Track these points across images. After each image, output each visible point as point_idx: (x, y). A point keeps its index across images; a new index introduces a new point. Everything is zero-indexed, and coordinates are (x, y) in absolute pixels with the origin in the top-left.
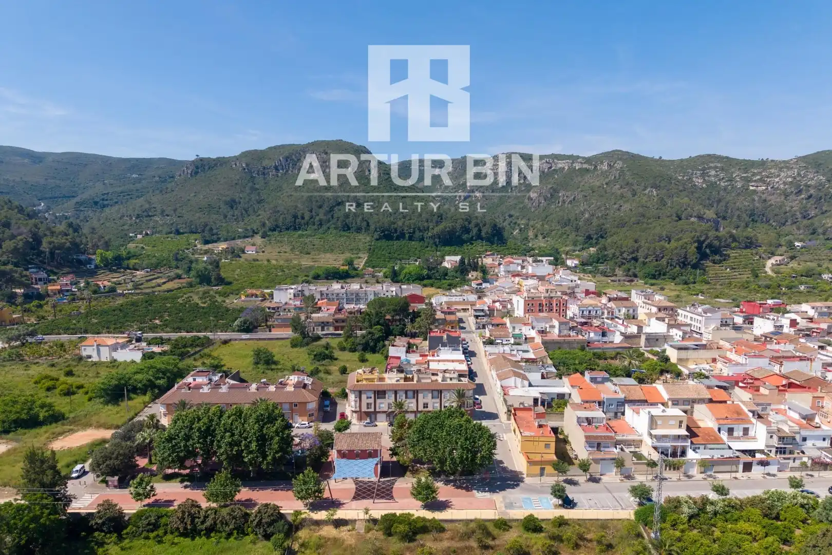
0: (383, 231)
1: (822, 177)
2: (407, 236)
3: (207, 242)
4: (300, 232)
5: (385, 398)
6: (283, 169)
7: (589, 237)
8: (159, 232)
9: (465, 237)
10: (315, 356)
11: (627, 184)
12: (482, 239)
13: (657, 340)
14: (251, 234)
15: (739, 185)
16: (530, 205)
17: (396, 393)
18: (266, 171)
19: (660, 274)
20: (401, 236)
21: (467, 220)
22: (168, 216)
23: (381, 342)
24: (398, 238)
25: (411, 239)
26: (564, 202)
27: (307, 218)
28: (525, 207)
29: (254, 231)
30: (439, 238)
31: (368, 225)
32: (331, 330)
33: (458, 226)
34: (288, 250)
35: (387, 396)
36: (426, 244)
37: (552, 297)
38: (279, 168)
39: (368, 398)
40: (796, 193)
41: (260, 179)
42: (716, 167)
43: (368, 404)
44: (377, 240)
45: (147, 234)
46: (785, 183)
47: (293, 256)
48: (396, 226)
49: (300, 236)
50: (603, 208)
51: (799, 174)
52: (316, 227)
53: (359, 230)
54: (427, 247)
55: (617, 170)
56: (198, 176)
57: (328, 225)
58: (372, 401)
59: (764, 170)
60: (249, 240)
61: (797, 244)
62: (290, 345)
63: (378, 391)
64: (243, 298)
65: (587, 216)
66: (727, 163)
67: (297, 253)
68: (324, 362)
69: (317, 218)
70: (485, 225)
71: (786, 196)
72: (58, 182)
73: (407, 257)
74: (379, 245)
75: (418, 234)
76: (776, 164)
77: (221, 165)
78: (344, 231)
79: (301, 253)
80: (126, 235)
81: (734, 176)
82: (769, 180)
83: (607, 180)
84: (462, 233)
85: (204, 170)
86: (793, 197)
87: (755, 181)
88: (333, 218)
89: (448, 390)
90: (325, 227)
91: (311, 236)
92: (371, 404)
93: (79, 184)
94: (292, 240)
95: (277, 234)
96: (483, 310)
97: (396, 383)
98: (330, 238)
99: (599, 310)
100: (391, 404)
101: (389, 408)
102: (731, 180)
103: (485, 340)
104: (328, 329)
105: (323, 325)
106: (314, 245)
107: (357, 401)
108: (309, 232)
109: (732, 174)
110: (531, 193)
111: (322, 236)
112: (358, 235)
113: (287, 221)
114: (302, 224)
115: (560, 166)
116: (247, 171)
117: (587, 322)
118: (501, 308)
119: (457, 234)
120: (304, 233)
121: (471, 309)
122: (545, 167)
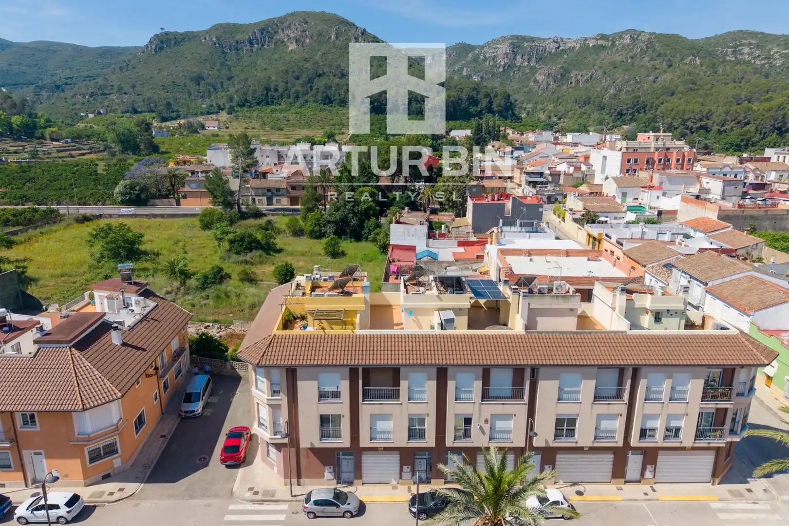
3: (164, 119)
5: (396, 395)
6: (258, 44)
7: (621, 114)
8: (114, 111)
9: (473, 109)
10: (232, 242)
11: (659, 55)
12: (493, 112)
14: (216, 110)
16: (536, 88)
17: (442, 375)
18: (239, 46)
19: (747, 145)
21: (474, 89)
22: (125, 94)
23: (373, 219)
26: (578, 82)
27: (281, 90)
28: (531, 91)
29: (219, 107)
32: (285, 203)
33: (464, 96)
34: (257, 126)
35: (404, 385)
37: (668, 149)
38: (254, 42)
39: (322, 396)
41: (232, 55)
42: (750, 44)
43: (324, 420)
45: (100, 113)
47: (262, 132)
49: (272, 112)
50: (632, 82)
52: (291, 100)
53: (342, 103)
55: (643, 42)
56: (163, 53)
57: (306, 98)
58: (341, 407)
60: (214, 116)
62: (199, 225)
63: (367, 371)
64: (172, 165)
65: (612, 92)
66: (763, 40)
67: (267, 129)
68: (249, 257)
69: (293, 90)
70: (496, 96)
72: (23, 68)
77: (189, 40)
78: (325, 104)
79: (272, 128)
80: (76, 114)
81: (772, 53)
83: (631, 54)
84: (469, 105)
85: (169, 46)
88: (311, 89)
90: (301, 101)
91: (286, 111)
92: (337, 418)
93: (47, 71)
94: (263, 115)
95: (245, 109)
96: (541, 174)
97: (438, 331)
98: (308, 112)
99: (741, 173)
100: (422, 421)
101: (414, 433)
102: (768, 58)
103: (578, 216)
104: (278, 201)
105: (270, 194)
106: (288, 121)
107: (279, 406)
108: (283, 106)
109: (769, 51)
110: (537, 75)
111: (298, 110)
112: (341, 109)
113: (258, 94)
114: (276, 97)
115: (569, 45)
116: (217, 45)
117: (766, 184)
118: (572, 170)
119: (463, 106)
120: (278, 107)
121: (521, 173)
122: (552, 47)
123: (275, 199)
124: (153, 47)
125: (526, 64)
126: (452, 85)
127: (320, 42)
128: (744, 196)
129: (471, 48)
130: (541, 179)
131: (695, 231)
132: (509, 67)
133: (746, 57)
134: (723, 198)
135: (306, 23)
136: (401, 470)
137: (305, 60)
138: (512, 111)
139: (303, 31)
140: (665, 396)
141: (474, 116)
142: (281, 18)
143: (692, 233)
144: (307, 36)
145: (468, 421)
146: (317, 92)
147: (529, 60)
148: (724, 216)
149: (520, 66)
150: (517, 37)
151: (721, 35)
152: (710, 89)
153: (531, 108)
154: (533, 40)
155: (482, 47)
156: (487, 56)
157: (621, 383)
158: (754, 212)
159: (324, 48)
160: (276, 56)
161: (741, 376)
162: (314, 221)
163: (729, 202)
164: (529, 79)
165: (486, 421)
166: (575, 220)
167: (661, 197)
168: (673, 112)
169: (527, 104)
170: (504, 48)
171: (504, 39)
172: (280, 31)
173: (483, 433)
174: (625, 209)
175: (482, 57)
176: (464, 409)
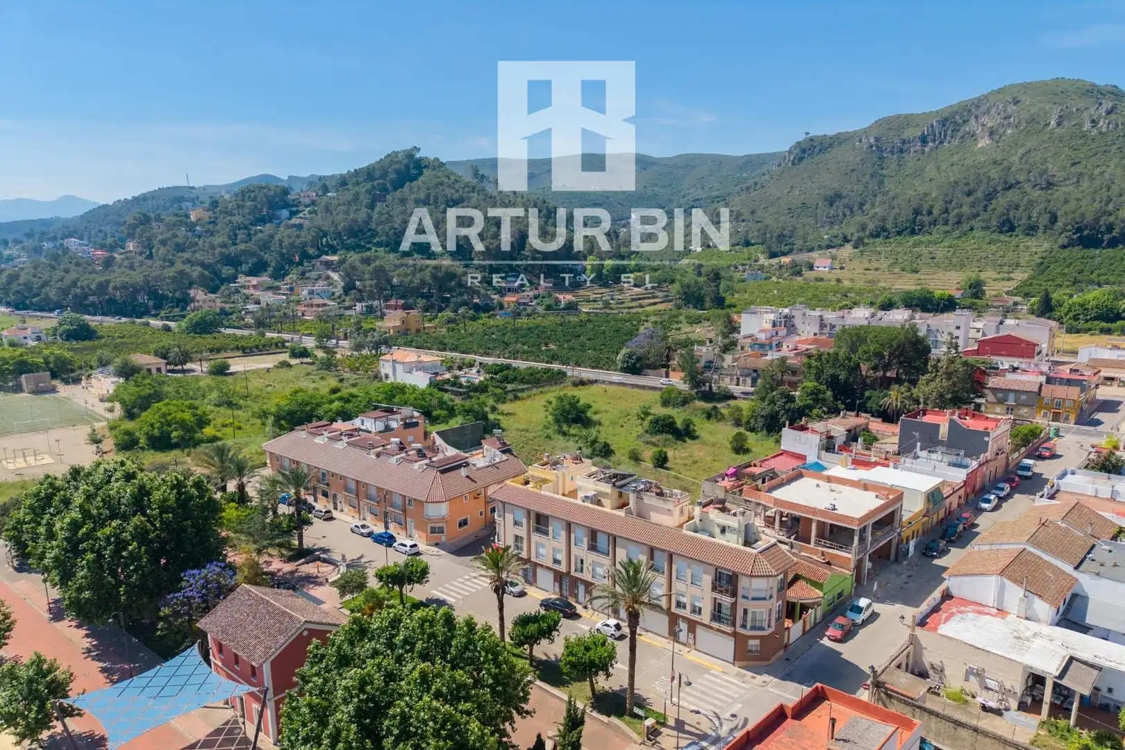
0: (1079, 230)
4: (916, 238)
5: (547, 534)
6: (934, 141)
10: (650, 423)
14: (839, 242)
18: (906, 147)
24: (1113, 243)
27: (936, 212)
29: (845, 237)
31: (1053, 219)
34: (884, 265)
38: (929, 139)
39: (516, 523)
41: (892, 161)
43: (516, 538)
44: (1064, 247)
47: (886, 275)
48: (1111, 219)
49: (915, 245)
52: (949, 227)
53: (1031, 230)
57: (972, 222)
60: (832, 251)
67: (897, 270)
69: (956, 212)
74: (1066, 256)
77: (840, 144)
78: (1001, 232)
79: (903, 270)
85: (811, 155)
88: (985, 210)
89: (688, 559)
90: (965, 227)
91: (936, 243)
92: (522, 539)
94: (900, 249)
95: (879, 240)
98: (969, 245)
101: (556, 561)
105: (755, 375)
106: (933, 258)
108: (934, 237)
111: (955, 242)
112: (1026, 239)
113: (901, 219)
114: (927, 223)
116: (874, 148)
120: (926, 238)
124: (792, 158)
127: (1028, 132)
136: (554, 585)
137: (995, 163)
139: (1006, 118)
142: (979, 99)
144: (1009, 125)
145: (582, 562)
146: (993, 214)
160: (955, 159)
161: (742, 582)
165: (590, 564)
172: (973, 120)
173: (589, 571)
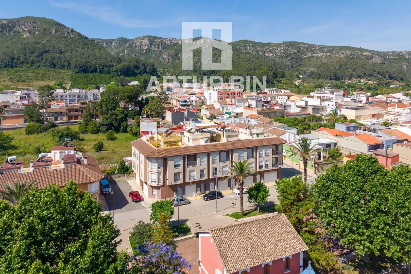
0: (81, 67)
1: (295, 50)
2: (98, 70)
5: (195, 164)
9: (137, 71)
12: (147, 73)
13: (318, 110)
15: (261, 53)
16: (163, 61)
17: (208, 155)
20: (95, 70)
21: (137, 62)
23: (124, 122)
24: (92, 72)
25: (101, 72)
27: (22, 59)
28: (161, 62)
30: (121, 71)
31: (69, 63)
32: (65, 119)
33: (132, 65)
34: (7, 79)
36: (112, 75)
39: (175, 166)
40: (286, 57)
42: (250, 45)
43: (175, 174)
44: (77, 73)
46: (280, 53)
47: (11, 83)
48: (90, 64)
49: (16, 71)
51: (285, 49)
52: (29, 65)
53: (63, 67)
54: (113, 77)
57: (39, 64)
58: (180, 169)
59: (271, 47)
61: (300, 76)
62: (25, 133)
63: (188, 156)
65: (199, 64)
66: (254, 44)
67: (14, 81)
69: (31, 59)
70: (148, 65)
71: (282, 58)
73: (101, 83)
74: (78, 76)
75: (105, 69)
76: (274, 45)
78: (51, 67)
79: (18, 81)
82: (273, 51)
84: (135, 69)
86: (285, 59)
87: (267, 52)
88: (42, 59)
89: (263, 147)
90: (36, 65)
91: (25, 71)
92: (179, 174)
94: (10, 73)
96: (186, 101)
97: (204, 144)
98: (40, 72)
99: (259, 98)
100: (203, 171)
101: (202, 175)
102: (257, 51)
103: (208, 117)
104: (61, 119)
105: (56, 115)
106: (28, 77)
107: (161, 172)
108: (24, 68)
109: (257, 48)
110: (163, 55)
111: (34, 71)
112: (62, 70)
113: (5, 61)
114: (18, 63)
115: (176, 42)
117: (268, 101)
118: (198, 99)
119: (132, 69)
120: (20, 69)
121: (177, 101)
122: (169, 42)
123: (59, 118)
125: (157, 49)
126: (124, 59)
127: (45, 34)
128: (263, 106)
129: (128, 40)
130: (186, 104)
131: (251, 119)
132: (149, 51)
133: (249, 51)
134: (257, 107)
135: (35, 23)
136: (197, 190)
137: (36, 43)
138: (156, 72)
139: (34, 27)
140: (264, 155)
141: (138, 75)
143: (250, 120)
144: (36, 30)
145: (216, 169)
146: (46, 61)
147: (158, 48)
148: (259, 113)
149: (154, 51)
150: (151, 37)
151: (238, 41)
152: (239, 64)
153: (162, 71)
154: (159, 38)
155: (134, 40)
156: (137, 45)
157: (253, 153)
158: (268, 111)
159: (47, 38)
160: (15, 40)
161: (280, 148)
162: (94, 126)
163: (259, 108)
164: (159, 57)
165: (221, 169)
166: (208, 119)
167: (236, 108)
168: (227, 74)
169: (160, 68)
170: (145, 42)
171: (145, 37)
172: (17, 26)
173: (220, 172)
174: (224, 113)
175: (134, 45)
176: (215, 165)
